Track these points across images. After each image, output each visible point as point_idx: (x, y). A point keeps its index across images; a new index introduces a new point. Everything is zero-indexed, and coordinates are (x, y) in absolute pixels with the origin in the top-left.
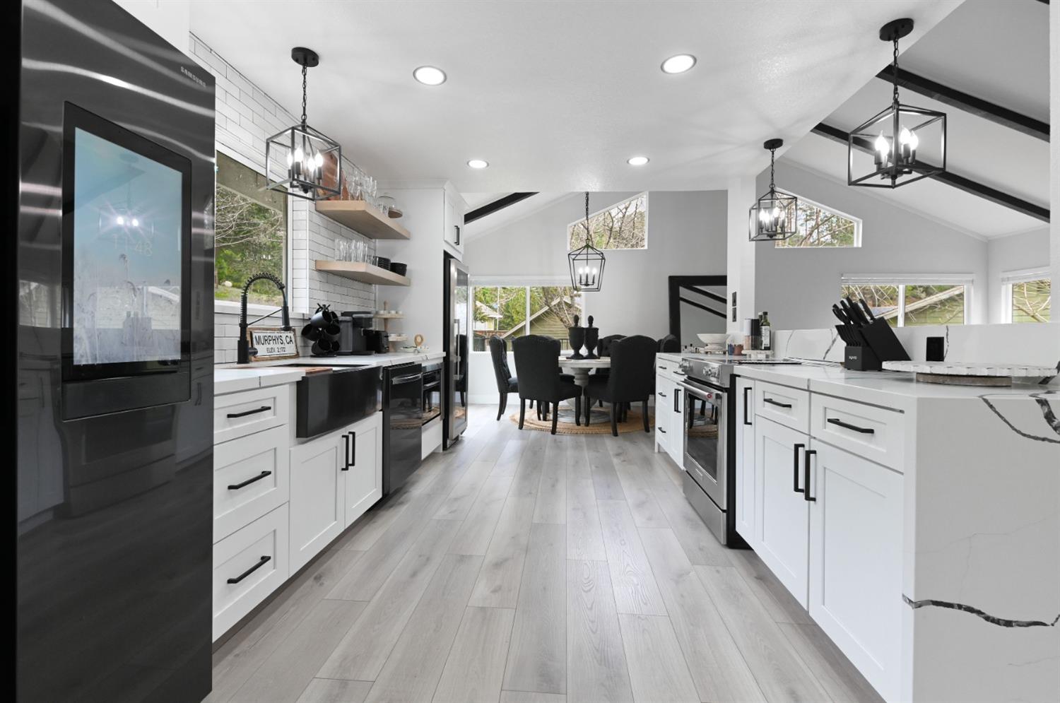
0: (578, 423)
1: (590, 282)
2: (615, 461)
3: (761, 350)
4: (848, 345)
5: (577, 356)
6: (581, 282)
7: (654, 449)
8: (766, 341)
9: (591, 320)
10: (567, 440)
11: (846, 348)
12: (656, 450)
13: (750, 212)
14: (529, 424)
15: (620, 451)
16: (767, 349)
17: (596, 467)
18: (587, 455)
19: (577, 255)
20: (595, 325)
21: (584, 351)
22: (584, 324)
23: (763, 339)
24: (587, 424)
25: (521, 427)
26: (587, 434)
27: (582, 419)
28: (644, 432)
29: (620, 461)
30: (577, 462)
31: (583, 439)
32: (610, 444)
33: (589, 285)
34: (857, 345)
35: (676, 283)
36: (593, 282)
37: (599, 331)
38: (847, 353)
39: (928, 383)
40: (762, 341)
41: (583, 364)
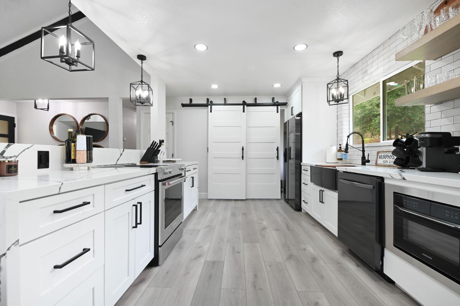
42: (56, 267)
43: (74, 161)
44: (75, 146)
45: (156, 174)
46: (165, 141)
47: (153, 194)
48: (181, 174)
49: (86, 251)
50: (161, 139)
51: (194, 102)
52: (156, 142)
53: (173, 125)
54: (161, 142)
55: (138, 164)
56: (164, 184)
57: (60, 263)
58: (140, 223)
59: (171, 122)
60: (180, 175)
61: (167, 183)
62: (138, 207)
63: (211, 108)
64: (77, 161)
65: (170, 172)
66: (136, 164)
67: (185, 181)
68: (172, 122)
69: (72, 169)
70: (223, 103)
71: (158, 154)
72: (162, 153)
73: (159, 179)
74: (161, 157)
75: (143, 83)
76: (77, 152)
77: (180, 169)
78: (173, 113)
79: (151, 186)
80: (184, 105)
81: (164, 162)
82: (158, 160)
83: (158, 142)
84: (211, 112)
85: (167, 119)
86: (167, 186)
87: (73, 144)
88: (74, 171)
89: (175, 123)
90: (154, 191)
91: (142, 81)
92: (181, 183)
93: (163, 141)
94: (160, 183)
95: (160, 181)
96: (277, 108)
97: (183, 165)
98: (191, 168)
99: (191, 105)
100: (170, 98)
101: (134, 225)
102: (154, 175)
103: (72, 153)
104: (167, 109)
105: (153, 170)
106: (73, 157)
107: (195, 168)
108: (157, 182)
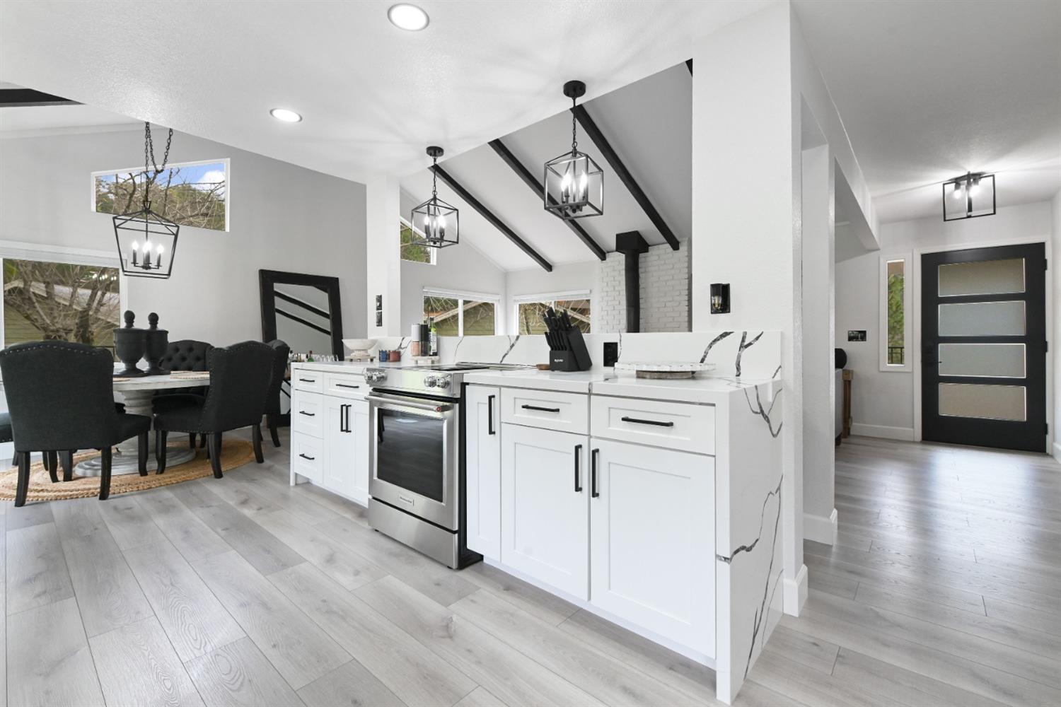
0: (143, 471)
1: (153, 263)
2: (248, 512)
3: (430, 355)
4: (552, 349)
5: (133, 372)
6: (135, 263)
7: (289, 482)
8: (433, 347)
9: (154, 319)
10: (136, 501)
11: (550, 352)
12: (292, 483)
13: (412, 214)
14: (36, 494)
15: (243, 497)
16: (435, 354)
17: (226, 529)
18: (196, 517)
19: (127, 220)
20: (160, 326)
21: (143, 365)
22: (142, 324)
23: (431, 344)
24: (162, 469)
25: (20, 501)
26: (169, 486)
27: (152, 465)
28: (255, 464)
29: (255, 512)
30: (186, 532)
31: (168, 494)
32: (222, 492)
33: (150, 268)
34: (563, 350)
35: (268, 279)
36: (159, 265)
37: (168, 335)
38: (552, 357)
39: (654, 379)
40: (430, 347)
41: (142, 384)
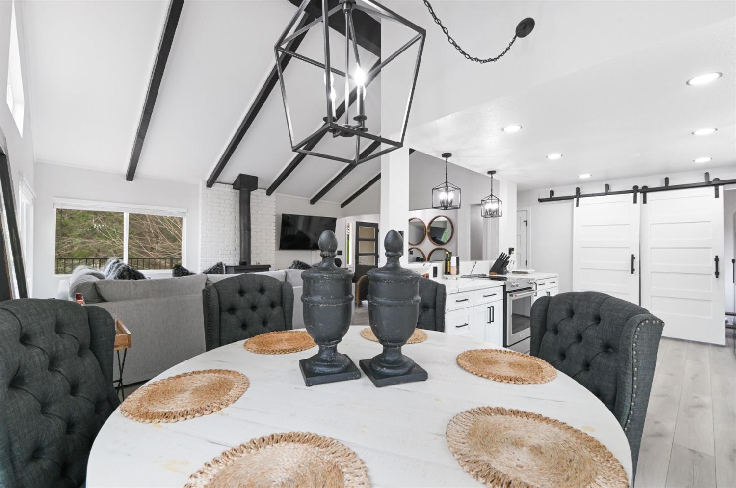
42: (457, 326)
43: (449, 273)
44: (450, 263)
45: (504, 286)
46: (515, 250)
47: (502, 302)
48: (531, 288)
49: (466, 325)
50: (512, 247)
51: (556, 195)
52: (504, 254)
53: (527, 225)
54: (511, 250)
55: (488, 275)
56: (511, 296)
57: (458, 325)
58: (493, 321)
59: (524, 221)
60: (529, 289)
61: (514, 295)
62: (492, 309)
63: (578, 201)
64: (451, 273)
65: (517, 286)
66: (485, 275)
67: (536, 296)
68: (525, 223)
69: (447, 278)
70: (604, 191)
71: (507, 264)
72: (512, 262)
73: (507, 290)
74: (511, 267)
75: (493, 197)
76: (451, 268)
77: (528, 283)
78: (527, 211)
79: (500, 296)
80: (541, 200)
81: (514, 272)
82: (507, 270)
83: (507, 253)
84: (577, 206)
85: (519, 218)
86: (514, 298)
87: (449, 262)
88: (448, 280)
89: (530, 223)
90: (503, 301)
91: (492, 195)
92: (530, 297)
93: (513, 249)
94: (508, 294)
95: (508, 292)
96: (717, 191)
97: (534, 279)
98: (547, 282)
99: (552, 198)
100: (522, 194)
101: (489, 321)
102: (503, 287)
103: (449, 268)
104: (518, 206)
105: (502, 283)
106: (449, 271)
107: (552, 282)
108: (505, 293)
